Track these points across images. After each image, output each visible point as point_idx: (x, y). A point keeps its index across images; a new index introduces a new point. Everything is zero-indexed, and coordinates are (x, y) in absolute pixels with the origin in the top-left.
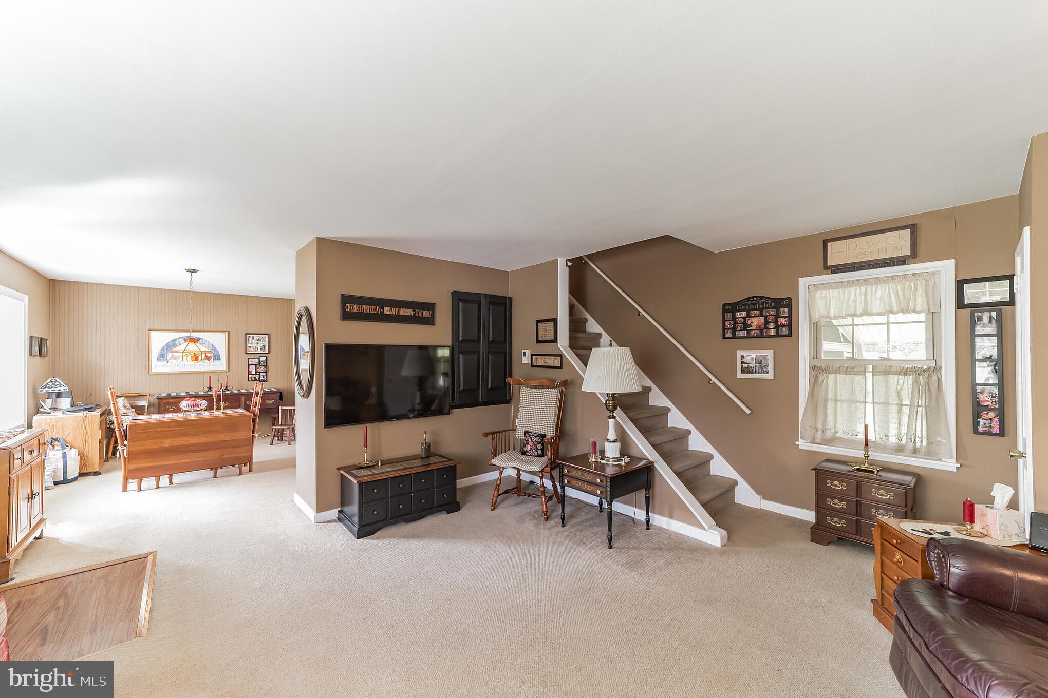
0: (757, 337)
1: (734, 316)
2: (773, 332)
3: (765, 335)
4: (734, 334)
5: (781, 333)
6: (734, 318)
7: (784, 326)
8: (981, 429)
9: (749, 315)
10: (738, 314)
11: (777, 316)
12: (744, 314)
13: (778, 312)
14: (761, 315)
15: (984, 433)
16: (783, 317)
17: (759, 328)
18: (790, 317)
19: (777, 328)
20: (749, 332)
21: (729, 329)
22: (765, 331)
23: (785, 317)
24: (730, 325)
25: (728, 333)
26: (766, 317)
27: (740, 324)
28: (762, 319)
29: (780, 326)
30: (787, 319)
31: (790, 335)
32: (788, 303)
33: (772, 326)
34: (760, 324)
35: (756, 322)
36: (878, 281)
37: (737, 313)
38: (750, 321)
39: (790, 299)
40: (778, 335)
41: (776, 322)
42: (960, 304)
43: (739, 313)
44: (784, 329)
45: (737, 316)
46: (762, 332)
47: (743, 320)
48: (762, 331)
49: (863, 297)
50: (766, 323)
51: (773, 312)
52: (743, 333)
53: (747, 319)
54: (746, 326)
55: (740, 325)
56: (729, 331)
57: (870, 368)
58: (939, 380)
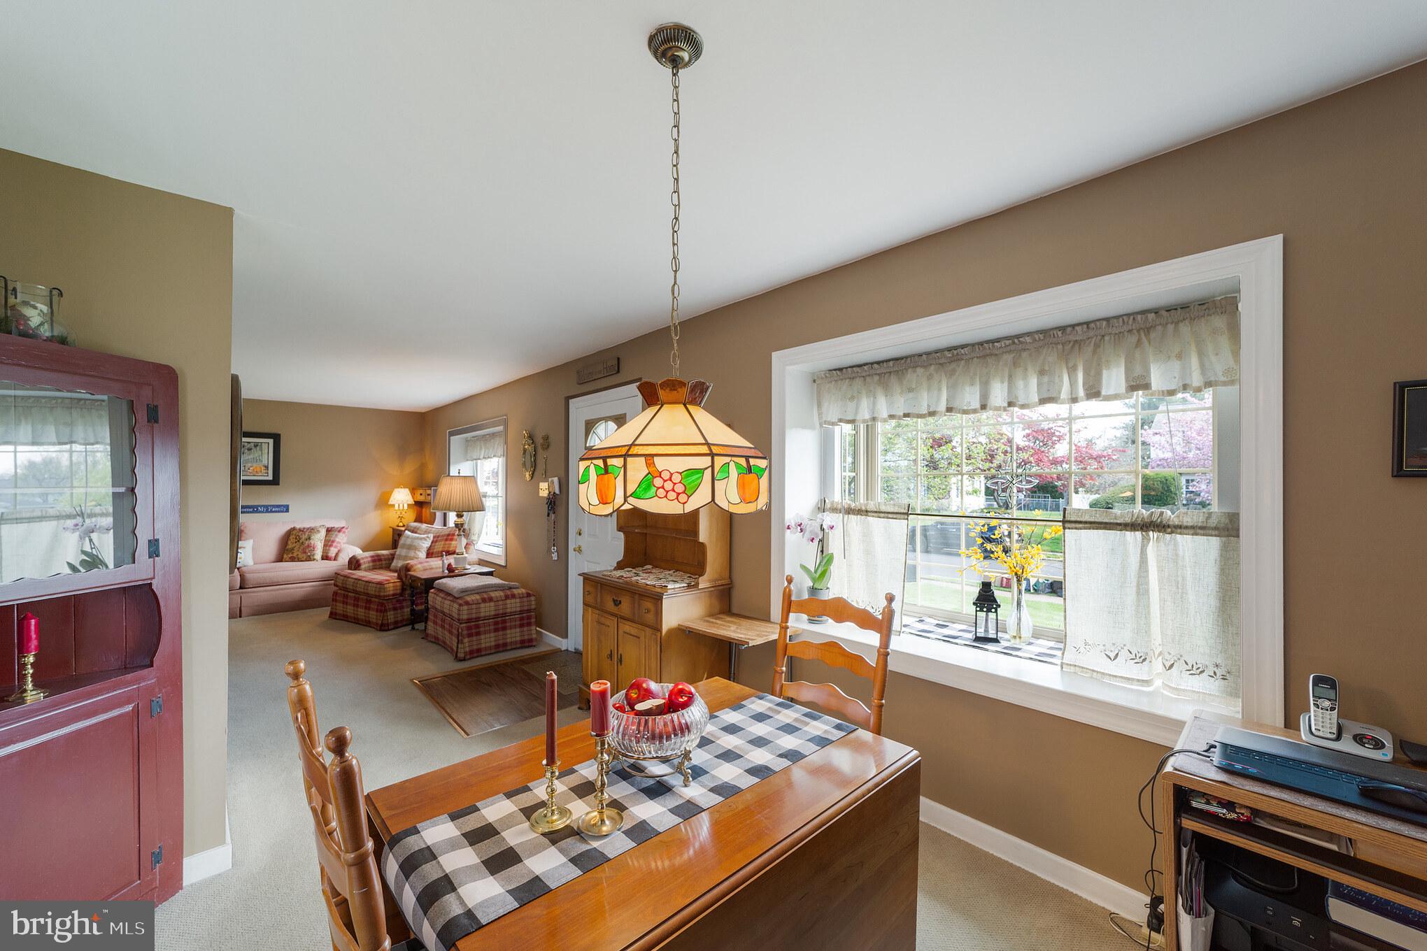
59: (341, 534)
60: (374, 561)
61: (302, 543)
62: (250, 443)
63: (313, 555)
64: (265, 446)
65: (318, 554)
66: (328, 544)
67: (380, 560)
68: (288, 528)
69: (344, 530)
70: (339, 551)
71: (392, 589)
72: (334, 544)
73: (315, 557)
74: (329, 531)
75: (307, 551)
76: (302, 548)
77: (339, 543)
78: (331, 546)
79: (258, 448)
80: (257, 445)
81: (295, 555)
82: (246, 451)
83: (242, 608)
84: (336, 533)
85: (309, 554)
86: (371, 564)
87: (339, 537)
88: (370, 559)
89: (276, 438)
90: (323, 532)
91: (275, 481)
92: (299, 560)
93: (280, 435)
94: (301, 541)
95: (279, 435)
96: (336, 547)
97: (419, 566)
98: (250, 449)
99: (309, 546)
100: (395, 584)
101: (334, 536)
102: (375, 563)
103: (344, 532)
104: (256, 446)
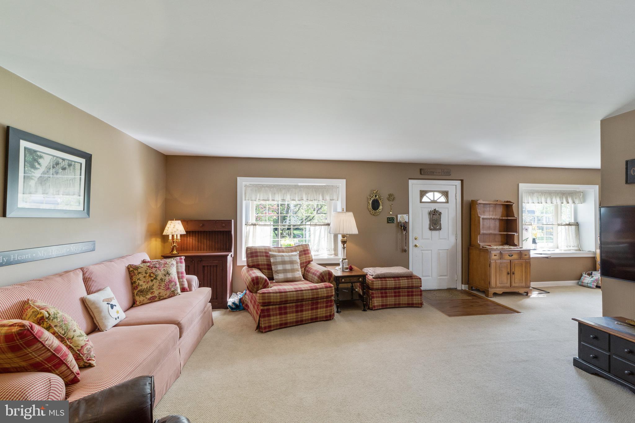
64: (77, 167)
65: (178, 287)
72: (183, 275)
75: (170, 286)
76: (163, 284)
80: (71, 165)
81: (156, 294)
82: (60, 170)
89: (88, 158)
92: (161, 298)
94: (159, 278)
95: (91, 156)
98: (63, 169)
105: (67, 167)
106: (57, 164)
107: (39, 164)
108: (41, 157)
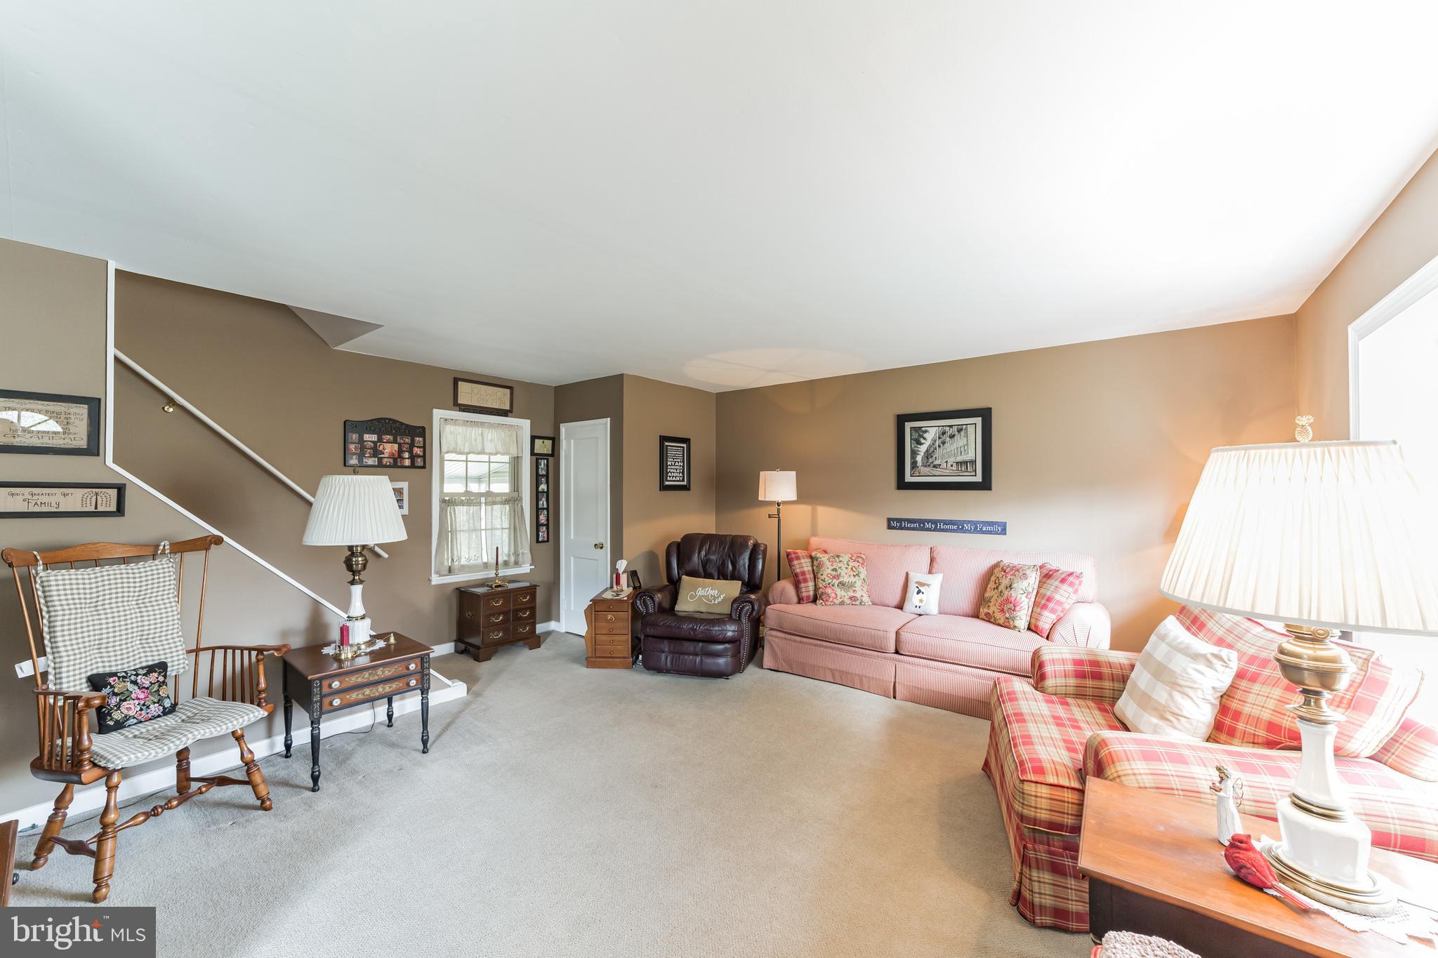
0: (389, 467)
1: (361, 438)
2: (407, 462)
3: (399, 464)
4: (360, 460)
5: (417, 464)
6: (361, 441)
7: (419, 456)
8: (540, 539)
9: (380, 440)
10: (367, 437)
11: (412, 445)
12: (374, 438)
13: (413, 441)
14: (395, 442)
15: (542, 542)
16: (418, 447)
17: (391, 456)
18: (424, 447)
19: (412, 458)
20: (380, 460)
21: (355, 454)
22: (399, 460)
23: (420, 447)
24: (356, 448)
25: (352, 459)
26: (400, 445)
27: (369, 449)
28: (396, 446)
29: (415, 456)
30: (422, 449)
31: (424, 467)
32: (422, 431)
33: (406, 455)
34: (394, 452)
35: (389, 449)
36: (491, 426)
37: (365, 435)
38: (381, 448)
39: (423, 429)
40: (413, 466)
41: (411, 451)
42: (533, 453)
43: (367, 435)
44: (419, 460)
45: (365, 439)
46: (396, 463)
47: (372, 445)
48: (395, 460)
49: (480, 438)
50: (400, 451)
51: (408, 440)
52: (371, 461)
53: (378, 444)
54: (376, 453)
55: (369, 451)
56: (354, 457)
57: (483, 500)
58: (522, 506)
59: (1065, 587)
60: (1080, 675)
61: (1001, 592)
62: (951, 426)
63: (1013, 619)
64: (971, 429)
65: (1022, 620)
66: (1041, 602)
67: (1097, 676)
68: (993, 562)
69: (1071, 579)
70: (1059, 620)
71: (1044, 804)
72: (1051, 605)
73: (1017, 623)
74: (1047, 575)
75: (1007, 609)
77: (1059, 603)
78: (1044, 607)
79: (962, 433)
80: (961, 430)
81: (993, 611)
82: (948, 439)
83: (897, 685)
84: (1057, 583)
85: (1007, 615)
86: (1072, 681)
87: (1061, 591)
88: (1070, 667)
89: (985, 414)
90: (1033, 579)
91: (986, 485)
92: (998, 623)
93: (991, 408)
95: (990, 410)
96: (1053, 611)
97: (1140, 766)
98: (952, 437)
99: (1008, 601)
100: (1058, 793)
101: (1052, 588)
102: (1080, 681)
103: (1071, 584)
104: (959, 431)
105: (957, 433)
106: (944, 433)
107: (925, 439)
108: (926, 431)
